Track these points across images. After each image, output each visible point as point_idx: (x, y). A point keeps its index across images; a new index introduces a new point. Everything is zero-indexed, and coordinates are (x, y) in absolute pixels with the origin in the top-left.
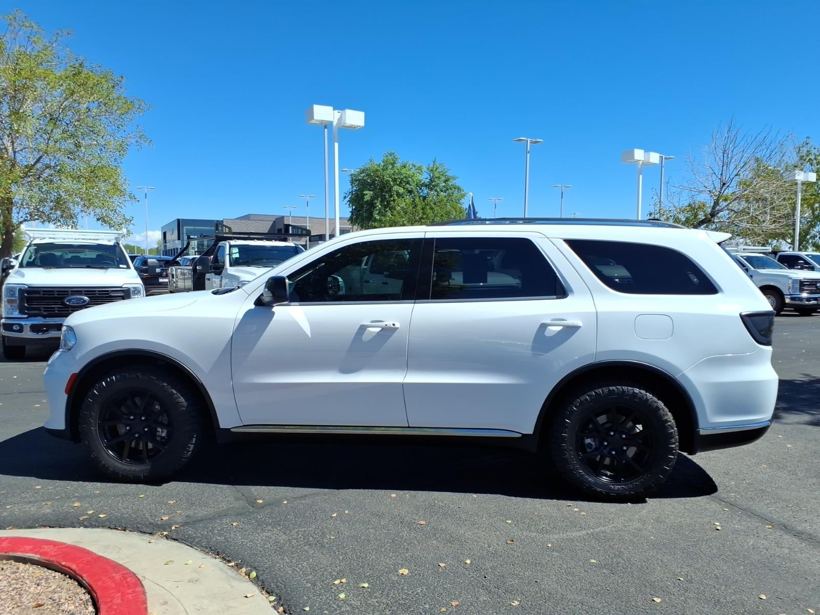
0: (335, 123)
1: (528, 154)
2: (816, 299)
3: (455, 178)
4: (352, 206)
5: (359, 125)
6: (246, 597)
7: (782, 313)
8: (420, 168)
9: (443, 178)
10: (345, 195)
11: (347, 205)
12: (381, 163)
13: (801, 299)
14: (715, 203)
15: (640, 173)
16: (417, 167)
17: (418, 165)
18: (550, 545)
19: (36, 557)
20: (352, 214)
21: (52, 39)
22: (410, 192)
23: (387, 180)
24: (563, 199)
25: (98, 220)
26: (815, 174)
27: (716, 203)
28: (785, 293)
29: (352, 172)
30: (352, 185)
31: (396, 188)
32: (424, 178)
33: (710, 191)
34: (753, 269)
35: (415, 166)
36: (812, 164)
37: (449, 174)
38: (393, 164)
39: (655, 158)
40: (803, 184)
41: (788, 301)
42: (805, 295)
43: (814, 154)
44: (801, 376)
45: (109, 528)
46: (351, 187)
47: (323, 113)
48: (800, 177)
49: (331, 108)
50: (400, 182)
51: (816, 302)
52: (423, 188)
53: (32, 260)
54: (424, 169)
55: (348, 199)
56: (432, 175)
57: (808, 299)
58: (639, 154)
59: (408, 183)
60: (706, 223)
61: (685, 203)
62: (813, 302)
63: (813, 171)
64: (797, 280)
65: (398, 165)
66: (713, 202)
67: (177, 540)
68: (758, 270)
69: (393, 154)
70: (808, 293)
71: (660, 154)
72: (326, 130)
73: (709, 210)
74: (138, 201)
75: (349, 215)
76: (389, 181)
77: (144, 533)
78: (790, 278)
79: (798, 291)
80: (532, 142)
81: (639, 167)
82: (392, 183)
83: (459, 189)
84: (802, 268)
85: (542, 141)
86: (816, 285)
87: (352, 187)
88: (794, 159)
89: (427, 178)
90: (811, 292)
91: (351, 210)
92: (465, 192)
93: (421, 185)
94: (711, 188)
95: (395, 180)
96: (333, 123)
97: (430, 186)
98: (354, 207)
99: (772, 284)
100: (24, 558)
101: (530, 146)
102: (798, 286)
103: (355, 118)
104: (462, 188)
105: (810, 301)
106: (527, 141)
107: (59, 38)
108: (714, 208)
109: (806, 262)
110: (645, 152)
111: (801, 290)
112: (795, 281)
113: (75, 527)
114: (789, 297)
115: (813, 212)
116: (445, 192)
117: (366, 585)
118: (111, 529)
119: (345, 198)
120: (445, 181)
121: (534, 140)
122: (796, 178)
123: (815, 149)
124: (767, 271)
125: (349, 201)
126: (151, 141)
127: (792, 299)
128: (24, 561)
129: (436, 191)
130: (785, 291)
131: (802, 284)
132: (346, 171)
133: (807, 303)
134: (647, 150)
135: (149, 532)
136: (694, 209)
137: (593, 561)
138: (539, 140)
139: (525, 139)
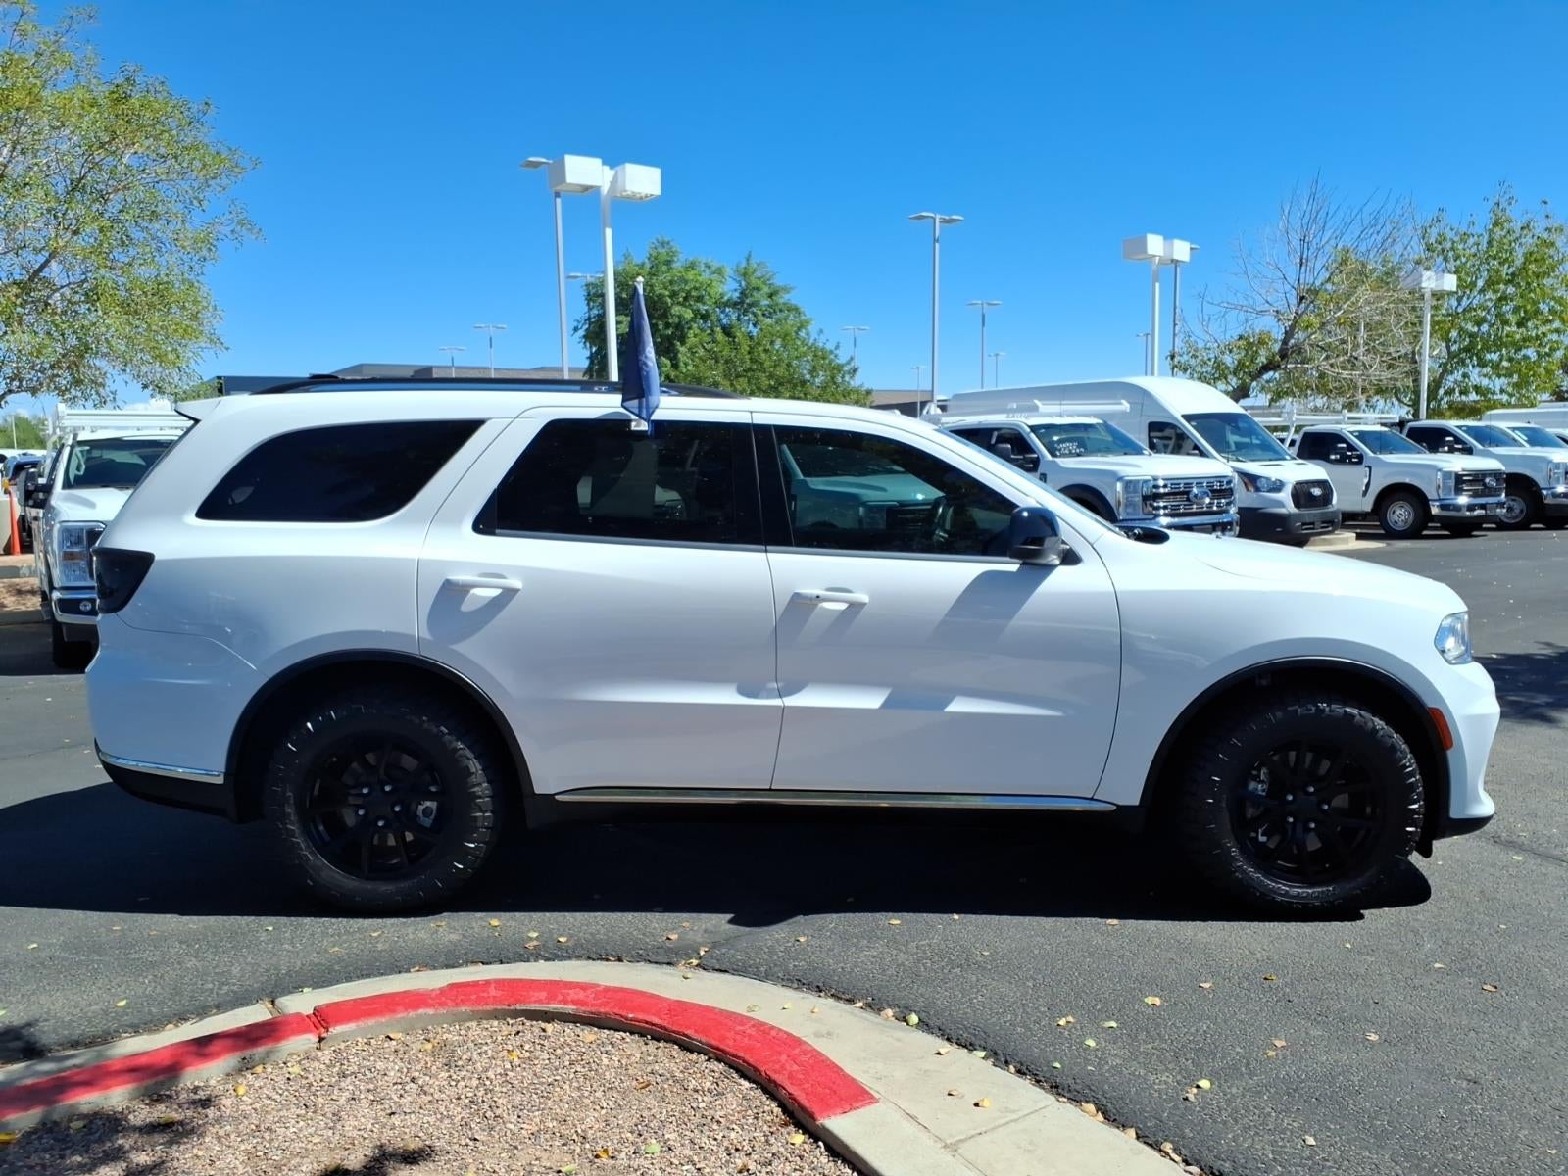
0: (605, 190)
1: (937, 245)
2: (1483, 506)
3: (787, 290)
4: (591, 347)
5: (649, 193)
6: (939, 1054)
7: (1425, 533)
8: (719, 271)
9: (766, 290)
10: (576, 324)
11: (582, 345)
12: (646, 260)
13: (1458, 508)
14: (1286, 332)
15: (1156, 279)
16: (714, 268)
17: (715, 265)
18: (1348, 945)
19: (570, 1009)
20: (592, 362)
21: (60, 28)
22: (705, 317)
23: (660, 294)
24: (985, 329)
25: (145, 387)
26: (1455, 277)
27: (1289, 334)
28: (1429, 498)
29: (588, 278)
30: (588, 304)
31: (676, 310)
32: (729, 289)
33: (1277, 311)
34: (1372, 454)
35: (709, 267)
36: (1446, 259)
37: (778, 282)
38: (668, 263)
39: (1182, 250)
40: (1433, 294)
41: (1435, 510)
42: (1463, 500)
43: (1451, 239)
44: (1542, 646)
45: (589, 958)
46: (586, 308)
47: (583, 170)
48: (1430, 282)
49: (598, 161)
50: (686, 299)
51: (1483, 511)
52: (727, 309)
53: (82, 473)
54: (729, 271)
55: (581, 333)
56: (743, 283)
57: (1471, 508)
58: (1155, 245)
59: (699, 299)
60: (1271, 370)
61: (1233, 334)
62: (1478, 512)
63: (1450, 272)
64: (1450, 473)
65: (677, 265)
66: (1283, 331)
67: (726, 971)
68: (1381, 456)
69: (668, 243)
70: (1470, 496)
71: (1191, 243)
72: (558, 200)
73: (1277, 347)
74: (227, 349)
75: (586, 363)
76: (664, 296)
77: (656, 963)
78: (1440, 470)
79: (1453, 492)
80: (943, 221)
81: (1154, 267)
82: (669, 300)
83: (796, 309)
84: (1452, 450)
85: (961, 218)
86: (1483, 480)
87: (590, 309)
88: (1417, 250)
89: (736, 290)
90: (1475, 494)
91: (588, 354)
92: (808, 316)
93: (723, 304)
94: (1281, 305)
95: (674, 295)
96: (602, 189)
97: (742, 304)
98: (594, 349)
99: (1407, 481)
100: (546, 1013)
101: (940, 227)
102: (1452, 483)
103: (643, 180)
104: (802, 310)
105: (1474, 510)
106: (934, 219)
107: (75, 26)
108: (1285, 342)
109: (1458, 440)
110: (1165, 239)
111: (1459, 491)
112: (1447, 475)
113: (528, 961)
114: (1437, 503)
115: (1448, 347)
116: (771, 317)
117: (1113, 1024)
118: (594, 960)
119: (576, 330)
120: (771, 296)
121: (947, 217)
122: (1423, 285)
123: (1452, 230)
124: (1397, 458)
125: (584, 337)
126: (260, 230)
127: (1443, 507)
128: (548, 1017)
129: (755, 314)
130: (1431, 494)
131: (1460, 481)
132: (576, 277)
133: (1468, 513)
134: (1169, 236)
135: (666, 961)
136: (1250, 345)
137: (1437, 966)
138: (954, 217)
139: (932, 215)
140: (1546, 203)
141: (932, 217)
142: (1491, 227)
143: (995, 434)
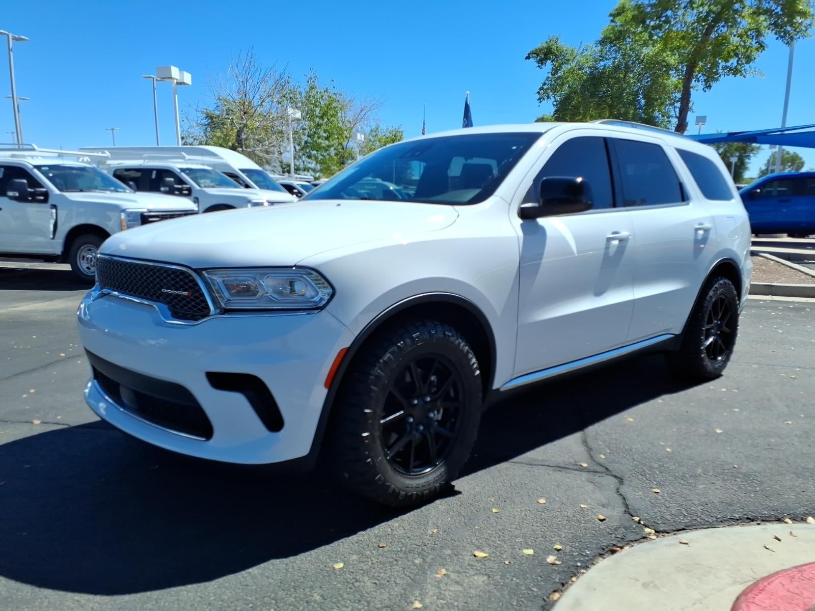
1: (11, 53)
27: (240, 132)
58: (175, 72)
80: (14, 39)
81: (173, 87)
85: (27, 39)
101: (12, 42)
106: (8, 36)
108: (238, 136)
110: (180, 70)
121: (17, 36)
138: (23, 37)
139: (8, 33)
140: (333, 81)
141: (7, 34)
142: (308, 89)
143: (154, 172)
